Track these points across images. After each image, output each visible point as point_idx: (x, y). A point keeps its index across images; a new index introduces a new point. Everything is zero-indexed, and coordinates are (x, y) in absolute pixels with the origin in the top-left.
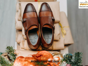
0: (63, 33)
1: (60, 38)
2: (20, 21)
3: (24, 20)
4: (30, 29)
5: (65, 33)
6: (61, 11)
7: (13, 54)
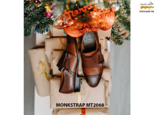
0: (43, 64)
1: (52, 53)
2: (106, 81)
3: (102, 64)
4: (93, 52)
5: (41, 65)
6: (48, 97)
7: (114, 34)
